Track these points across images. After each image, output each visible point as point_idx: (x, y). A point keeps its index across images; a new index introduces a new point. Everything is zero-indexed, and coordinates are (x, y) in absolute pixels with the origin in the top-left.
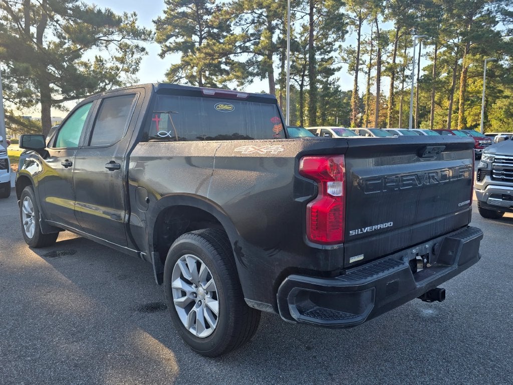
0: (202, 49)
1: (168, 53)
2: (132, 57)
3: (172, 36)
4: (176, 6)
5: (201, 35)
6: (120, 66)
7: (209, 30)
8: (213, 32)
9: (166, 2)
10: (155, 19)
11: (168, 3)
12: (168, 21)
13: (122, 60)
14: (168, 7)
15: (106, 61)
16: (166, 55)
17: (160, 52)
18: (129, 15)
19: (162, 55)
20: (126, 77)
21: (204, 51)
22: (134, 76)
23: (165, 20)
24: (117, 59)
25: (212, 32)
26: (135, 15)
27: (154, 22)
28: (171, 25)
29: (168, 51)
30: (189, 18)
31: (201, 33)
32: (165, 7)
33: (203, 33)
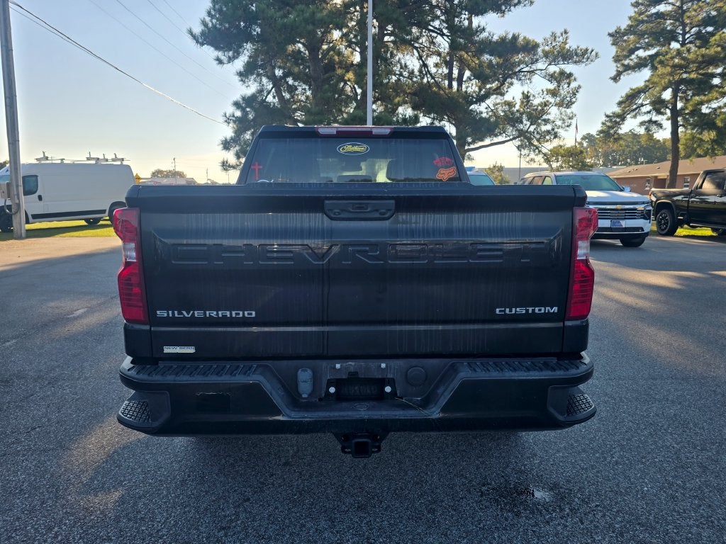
0: (668, 60)
1: (625, 73)
2: (568, 87)
3: (638, 49)
4: (649, 6)
5: (684, 39)
6: (552, 100)
7: (699, 30)
8: (706, 32)
9: (632, 5)
10: (612, 30)
11: (636, 5)
12: (630, 30)
13: (554, 93)
14: (636, 10)
15: (534, 96)
16: (622, 77)
17: (614, 73)
18: (558, 34)
19: (616, 79)
20: (558, 113)
21: (671, 63)
22: (569, 111)
23: (627, 30)
24: (549, 91)
25: (704, 31)
26: (566, 32)
27: (610, 35)
28: (634, 35)
29: (625, 71)
30: (666, 19)
31: (684, 37)
32: (632, 12)
33: (687, 36)
